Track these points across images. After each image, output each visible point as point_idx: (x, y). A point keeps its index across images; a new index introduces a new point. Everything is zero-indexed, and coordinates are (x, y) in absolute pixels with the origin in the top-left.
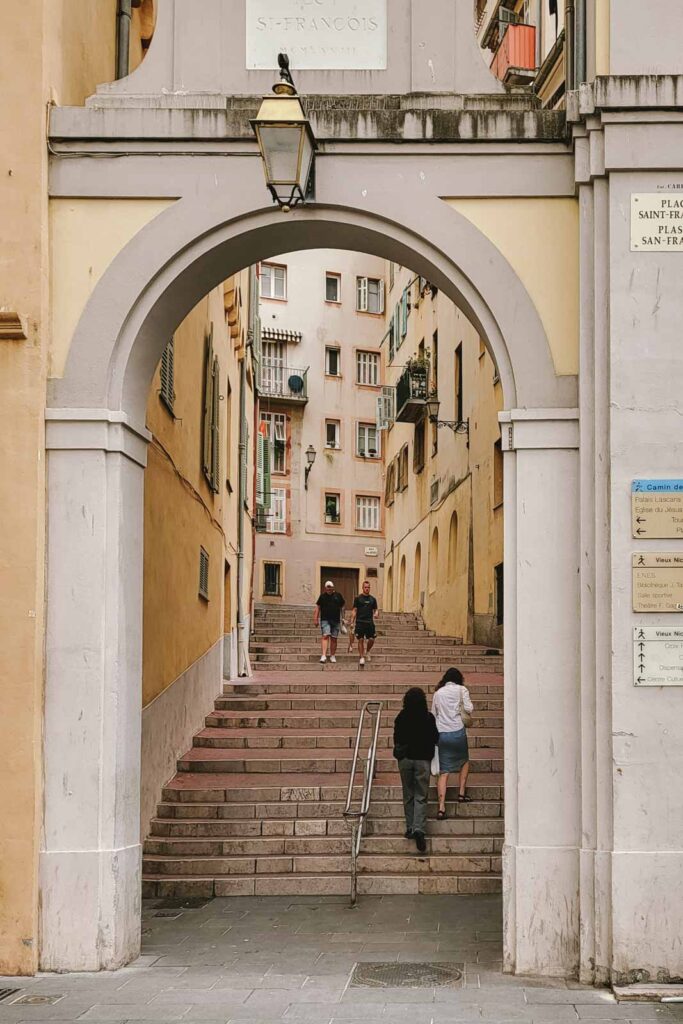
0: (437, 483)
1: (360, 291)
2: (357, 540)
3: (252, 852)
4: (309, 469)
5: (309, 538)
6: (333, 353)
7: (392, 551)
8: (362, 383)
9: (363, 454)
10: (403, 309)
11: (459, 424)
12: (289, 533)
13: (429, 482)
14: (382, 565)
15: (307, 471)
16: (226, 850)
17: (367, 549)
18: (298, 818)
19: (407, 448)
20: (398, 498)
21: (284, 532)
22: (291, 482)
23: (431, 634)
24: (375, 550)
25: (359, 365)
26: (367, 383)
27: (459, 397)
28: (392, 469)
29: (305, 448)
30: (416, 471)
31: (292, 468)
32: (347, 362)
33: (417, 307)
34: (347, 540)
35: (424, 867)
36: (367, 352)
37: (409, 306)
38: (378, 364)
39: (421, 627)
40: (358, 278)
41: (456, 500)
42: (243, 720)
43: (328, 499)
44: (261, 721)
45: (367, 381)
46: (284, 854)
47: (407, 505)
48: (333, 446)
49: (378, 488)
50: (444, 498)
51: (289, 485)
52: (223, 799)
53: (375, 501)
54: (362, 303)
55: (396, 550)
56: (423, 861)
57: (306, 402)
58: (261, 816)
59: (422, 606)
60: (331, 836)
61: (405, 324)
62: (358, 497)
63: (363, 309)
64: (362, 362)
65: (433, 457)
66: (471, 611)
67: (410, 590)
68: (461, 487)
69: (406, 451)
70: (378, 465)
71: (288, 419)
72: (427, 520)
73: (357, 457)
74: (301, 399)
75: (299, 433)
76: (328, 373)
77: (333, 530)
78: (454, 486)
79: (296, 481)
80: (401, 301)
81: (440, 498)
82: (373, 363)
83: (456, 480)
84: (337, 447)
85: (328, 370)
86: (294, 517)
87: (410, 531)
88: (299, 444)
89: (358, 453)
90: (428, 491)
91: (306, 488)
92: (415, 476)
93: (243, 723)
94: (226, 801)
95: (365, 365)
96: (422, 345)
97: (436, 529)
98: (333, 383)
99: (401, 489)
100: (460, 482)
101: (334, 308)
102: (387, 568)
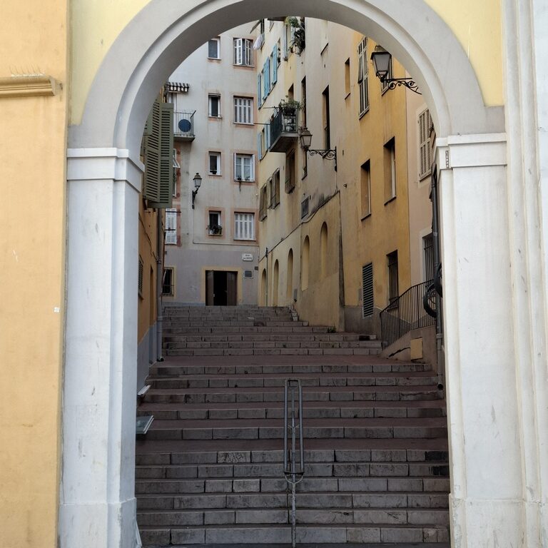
0: (307, 201)
1: (236, 49)
2: (235, 249)
3: (199, 507)
4: (196, 192)
5: (196, 247)
6: (215, 99)
7: (267, 256)
8: (238, 122)
9: (240, 179)
10: (274, 62)
11: (327, 151)
12: (179, 243)
13: (301, 199)
14: (257, 268)
15: (194, 194)
16: (177, 505)
17: (244, 256)
18: (233, 477)
19: (278, 173)
20: (270, 213)
21: (176, 243)
22: (180, 203)
23: (306, 324)
24: (251, 256)
25: (236, 108)
26: (243, 122)
27: (327, 130)
28: (265, 189)
29: (193, 175)
30: (288, 191)
31: (182, 191)
32: (226, 106)
33: (286, 60)
34: (227, 249)
35: (349, 519)
36: (242, 97)
37: (279, 60)
38: (251, 107)
39: (295, 319)
40: (234, 39)
41: (326, 213)
42: (171, 397)
43: (211, 215)
44: (187, 397)
45: (243, 120)
46: (226, 508)
47: (279, 219)
48: (215, 173)
49: (254, 205)
50: (315, 212)
51: (179, 205)
52: (169, 462)
53: (250, 216)
54: (238, 59)
55: (269, 255)
56: (347, 514)
57: (194, 139)
58: (203, 476)
59: (296, 301)
60: (264, 493)
61: (276, 73)
62: (236, 213)
63: (238, 64)
64: (238, 106)
65: (303, 179)
66: (342, 303)
67: (283, 288)
68: (330, 203)
69: (277, 175)
70: (252, 187)
71: (178, 153)
72: (299, 230)
73: (235, 181)
74: (189, 137)
75: (187, 163)
76: (210, 116)
77: (216, 240)
78: (323, 202)
79: (185, 202)
80: (272, 56)
81: (310, 212)
82: (247, 106)
83: (326, 196)
84: (218, 173)
85: (210, 113)
86: (183, 231)
87: (282, 240)
88: (188, 173)
89: (236, 178)
90: (299, 207)
91: (193, 207)
92: (286, 195)
93: (172, 399)
94: (171, 464)
95: (240, 108)
96: (291, 90)
97: (307, 238)
98: (214, 124)
99: (274, 205)
100: (329, 199)
101: (215, 64)
102: (261, 271)
